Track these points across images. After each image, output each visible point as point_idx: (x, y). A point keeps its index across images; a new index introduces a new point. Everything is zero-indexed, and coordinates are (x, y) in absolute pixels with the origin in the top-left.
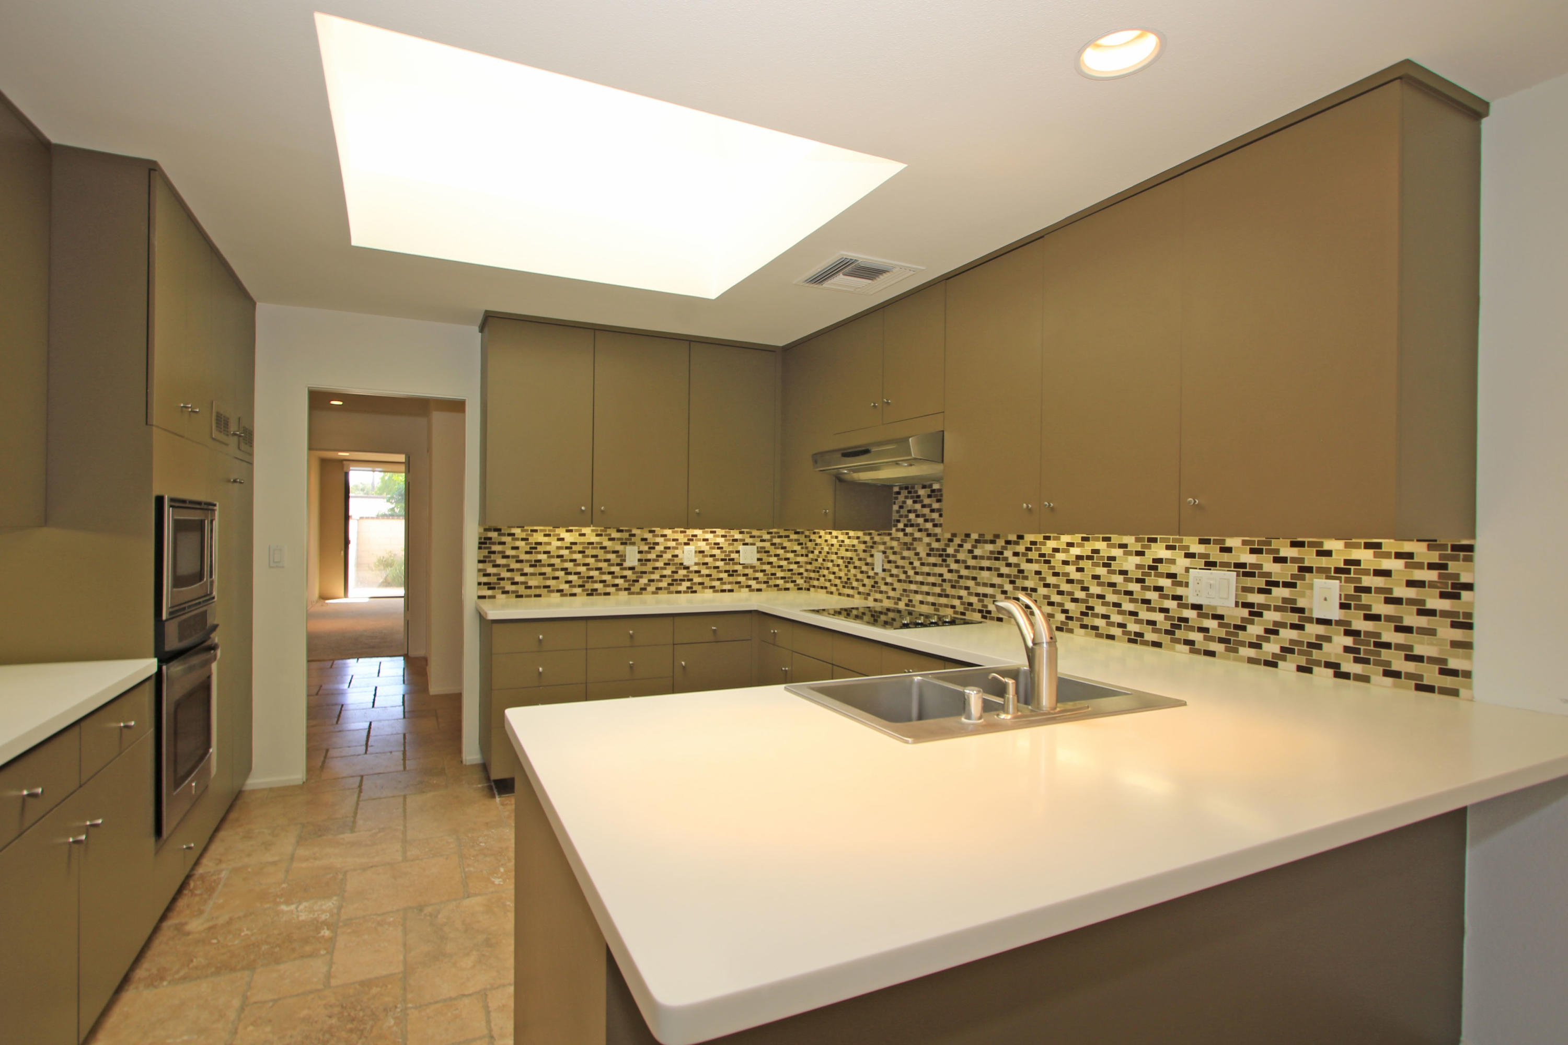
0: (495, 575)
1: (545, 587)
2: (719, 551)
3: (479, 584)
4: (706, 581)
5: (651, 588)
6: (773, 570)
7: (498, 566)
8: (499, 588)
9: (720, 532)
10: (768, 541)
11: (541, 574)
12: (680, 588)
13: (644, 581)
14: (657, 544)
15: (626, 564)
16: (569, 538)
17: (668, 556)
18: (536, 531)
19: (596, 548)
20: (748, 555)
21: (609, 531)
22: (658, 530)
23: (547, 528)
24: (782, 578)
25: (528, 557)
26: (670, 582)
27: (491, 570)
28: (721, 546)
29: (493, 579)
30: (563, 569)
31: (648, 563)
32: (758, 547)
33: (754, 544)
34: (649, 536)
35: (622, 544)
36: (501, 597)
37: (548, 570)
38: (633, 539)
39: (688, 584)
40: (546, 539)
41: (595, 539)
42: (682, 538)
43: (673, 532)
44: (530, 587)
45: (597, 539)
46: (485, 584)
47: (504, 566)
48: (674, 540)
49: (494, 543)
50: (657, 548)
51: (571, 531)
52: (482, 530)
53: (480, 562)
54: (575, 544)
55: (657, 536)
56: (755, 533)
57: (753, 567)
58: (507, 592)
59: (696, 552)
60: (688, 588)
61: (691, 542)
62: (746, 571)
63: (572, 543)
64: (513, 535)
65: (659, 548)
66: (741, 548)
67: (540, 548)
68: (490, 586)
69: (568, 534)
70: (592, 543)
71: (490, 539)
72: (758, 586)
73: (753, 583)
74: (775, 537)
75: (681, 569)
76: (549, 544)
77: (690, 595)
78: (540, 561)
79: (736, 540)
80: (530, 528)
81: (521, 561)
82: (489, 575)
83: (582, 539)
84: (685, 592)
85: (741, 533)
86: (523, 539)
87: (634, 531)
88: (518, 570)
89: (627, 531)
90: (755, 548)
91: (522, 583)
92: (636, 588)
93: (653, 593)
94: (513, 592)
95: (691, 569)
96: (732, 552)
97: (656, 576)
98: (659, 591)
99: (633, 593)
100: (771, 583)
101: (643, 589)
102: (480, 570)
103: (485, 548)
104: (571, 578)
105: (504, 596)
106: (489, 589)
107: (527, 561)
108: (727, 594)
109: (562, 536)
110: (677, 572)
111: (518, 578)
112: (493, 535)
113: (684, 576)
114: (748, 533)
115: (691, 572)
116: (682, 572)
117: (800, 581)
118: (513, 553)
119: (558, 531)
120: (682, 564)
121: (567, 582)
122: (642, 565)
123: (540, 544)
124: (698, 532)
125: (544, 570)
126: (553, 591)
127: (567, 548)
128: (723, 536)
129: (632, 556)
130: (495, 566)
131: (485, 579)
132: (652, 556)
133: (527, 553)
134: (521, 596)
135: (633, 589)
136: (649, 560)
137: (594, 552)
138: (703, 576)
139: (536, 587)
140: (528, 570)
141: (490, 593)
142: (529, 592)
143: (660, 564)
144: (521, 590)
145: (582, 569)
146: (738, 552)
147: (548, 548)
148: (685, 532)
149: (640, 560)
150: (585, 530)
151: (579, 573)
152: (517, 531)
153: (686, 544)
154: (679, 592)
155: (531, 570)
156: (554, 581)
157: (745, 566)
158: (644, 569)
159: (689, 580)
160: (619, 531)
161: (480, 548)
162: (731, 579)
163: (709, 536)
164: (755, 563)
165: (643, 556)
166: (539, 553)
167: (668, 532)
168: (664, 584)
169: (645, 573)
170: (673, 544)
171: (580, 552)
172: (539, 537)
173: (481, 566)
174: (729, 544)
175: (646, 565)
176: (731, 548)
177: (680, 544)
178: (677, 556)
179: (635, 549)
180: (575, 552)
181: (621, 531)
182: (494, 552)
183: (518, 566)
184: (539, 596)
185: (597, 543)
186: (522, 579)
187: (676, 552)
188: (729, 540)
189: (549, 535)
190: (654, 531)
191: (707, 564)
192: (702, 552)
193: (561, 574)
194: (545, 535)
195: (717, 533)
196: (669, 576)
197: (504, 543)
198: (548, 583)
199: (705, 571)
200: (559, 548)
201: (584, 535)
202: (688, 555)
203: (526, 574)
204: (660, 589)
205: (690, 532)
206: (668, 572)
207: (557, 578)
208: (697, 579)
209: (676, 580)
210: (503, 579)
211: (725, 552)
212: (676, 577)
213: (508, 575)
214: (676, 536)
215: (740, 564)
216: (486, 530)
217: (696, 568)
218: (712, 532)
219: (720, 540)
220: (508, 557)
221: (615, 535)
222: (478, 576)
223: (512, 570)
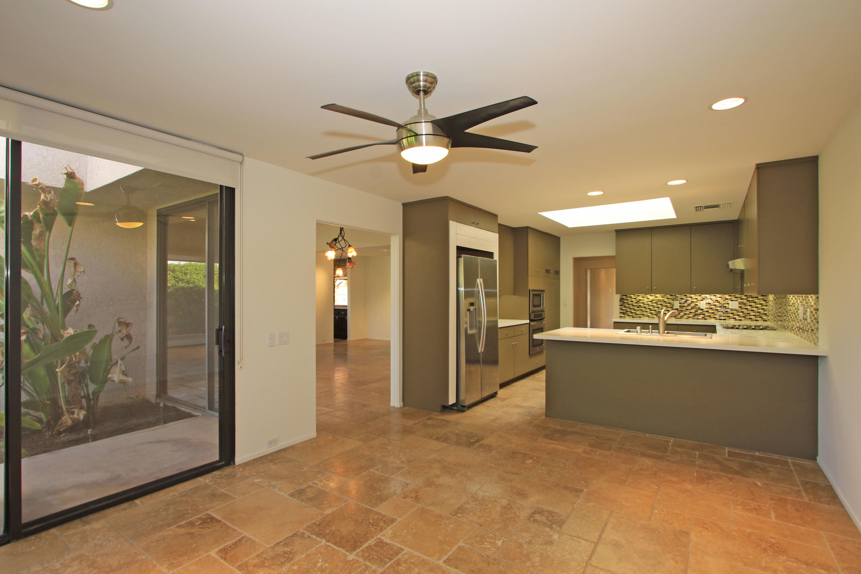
0: (625, 310)
1: (642, 314)
2: (718, 303)
3: (620, 312)
4: (712, 315)
5: (686, 317)
6: (748, 312)
7: (626, 307)
8: (627, 314)
9: (718, 295)
10: (745, 299)
11: (641, 310)
12: (698, 317)
13: (682, 314)
14: (688, 300)
15: (674, 308)
16: (651, 298)
17: (693, 305)
18: (639, 296)
19: (662, 302)
20: (734, 305)
21: (667, 295)
22: (688, 295)
23: (643, 295)
24: (754, 315)
25: (636, 304)
26: (694, 315)
27: (624, 308)
28: (719, 301)
29: (624, 311)
30: (649, 309)
31: (684, 307)
32: (739, 302)
33: (737, 301)
34: (684, 297)
35: (672, 300)
36: (627, 317)
37: (643, 309)
38: (677, 299)
39: (703, 316)
40: (643, 299)
41: (661, 298)
42: (699, 298)
43: (695, 296)
44: (637, 314)
45: (662, 298)
46: (622, 313)
47: (628, 307)
48: (696, 299)
49: (625, 300)
50: (688, 302)
51: (652, 296)
52: (621, 296)
53: (620, 306)
54: (654, 300)
55: (688, 297)
56: (737, 296)
57: (736, 310)
58: (629, 316)
59: (706, 304)
60: (703, 317)
61: (704, 300)
62: (733, 312)
63: (652, 300)
64: (631, 297)
65: (689, 302)
66: (730, 302)
67: (640, 302)
68: (624, 313)
69: (651, 297)
70: (660, 300)
71: (623, 298)
72: (740, 318)
73: (737, 317)
74: (749, 298)
75: (699, 310)
76: (644, 300)
77: (704, 320)
78: (640, 306)
79: (727, 299)
80: (637, 295)
81: (634, 306)
82: (623, 310)
83: (656, 299)
84: (701, 319)
85: (729, 296)
86: (634, 299)
87: (677, 295)
88: (633, 308)
89: (674, 296)
90: (737, 302)
91: (634, 313)
92: (679, 316)
93: (686, 319)
94: (631, 316)
95: (704, 310)
96: (725, 304)
97: (687, 312)
98: (689, 318)
99: (677, 318)
100: (747, 317)
101: (682, 317)
102: (620, 308)
103: (622, 301)
104: (652, 312)
105: (628, 317)
106: (623, 314)
107: (636, 306)
108: (722, 321)
109: (648, 297)
110: (697, 311)
111: (633, 311)
112: (625, 297)
113: (701, 313)
114: (733, 296)
115: (704, 311)
116: (700, 311)
117: (764, 317)
118: (631, 303)
119: (647, 296)
120: (699, 308)
121: (650, 313)
122: (681, 308)
123: (640, 300)
124: (708, 296)
125: (642, 309)
126: (645, 316)
127: (650, 301)
128: (720, 297)
129: (677, 305)
130: (625, 307)
131: (622, 311)
132: (686, 305)
133: (636, 303)
134: (634, 317)
135: (677, 317)
136: (684, 306)
137: (661, 303)
138: (710, 313)
139: (639, 314)
140: (636, 309)
141: (623, 315)
142: (636, 316)
143: (689, 308)
144: (634, 315)
145: (656, 309)
146: (728, 304)
147: (643, 302)
148: (701, 296)
149: (680, 306)
150: (657, 295)
151: (655, 310)
152: (632, 296)
153: (701, 300)
154: (699, 319)
155: (637, 309)
156: (646, 313)
157: (732, 310)
158: (682, 309)
159: (703, 314)
160: (671, 295)
161: (620, 301)
162: (724, 315)
163: (713, 297)
164: (737, 308)
165: (682, 305)
166: (640, 303)
167: (693, 296)
168: (691, 315)
169: (683, 311)
170: (696, 300)
171: (655, 303)
172: (640, 298)
173: (621, 307)
174: (723, 301)
175: (683, 308)
176: (724, 302)
177: (699, 300)
178: (697, 305)
179: (678, 302)
180: (653, 303)
181: (672, 296)
182: (625, 303)
183: (633, 307)
184: (640, 317)
185: (662, 300)
186: (634, 311)
187: (697, 303)
188: (723, 299)
189: (644, 297)
190: (686, 296)
191: (712, 308)
192: (710, 304)
193: (649, 310)
194: (642, 297)
195: (717, 296)
196: (694, 313)
197: (628, 300)
198: (644, 313)
199: (711, 311)
200: (647, 301)
201: (657, 297)
202: (703, 305)
203: (636, 310)
204: (690, 317)
205: (703, 296)
206: (693, 311)
207: (647, 312)
208: (707, 314)
209: (697, 314)
210: (628, 311)
211: (722, 303)
212: (697, 313)
213: (630, 310)
214: (696, 297)
215: (729, 309)
216: (622, 296)
217: (707, 310)
218: (714, 296)
219: (719, 299)
220: (629, 304)
221: (669, 297)
222: (620, 310)
223: (631, 309)
